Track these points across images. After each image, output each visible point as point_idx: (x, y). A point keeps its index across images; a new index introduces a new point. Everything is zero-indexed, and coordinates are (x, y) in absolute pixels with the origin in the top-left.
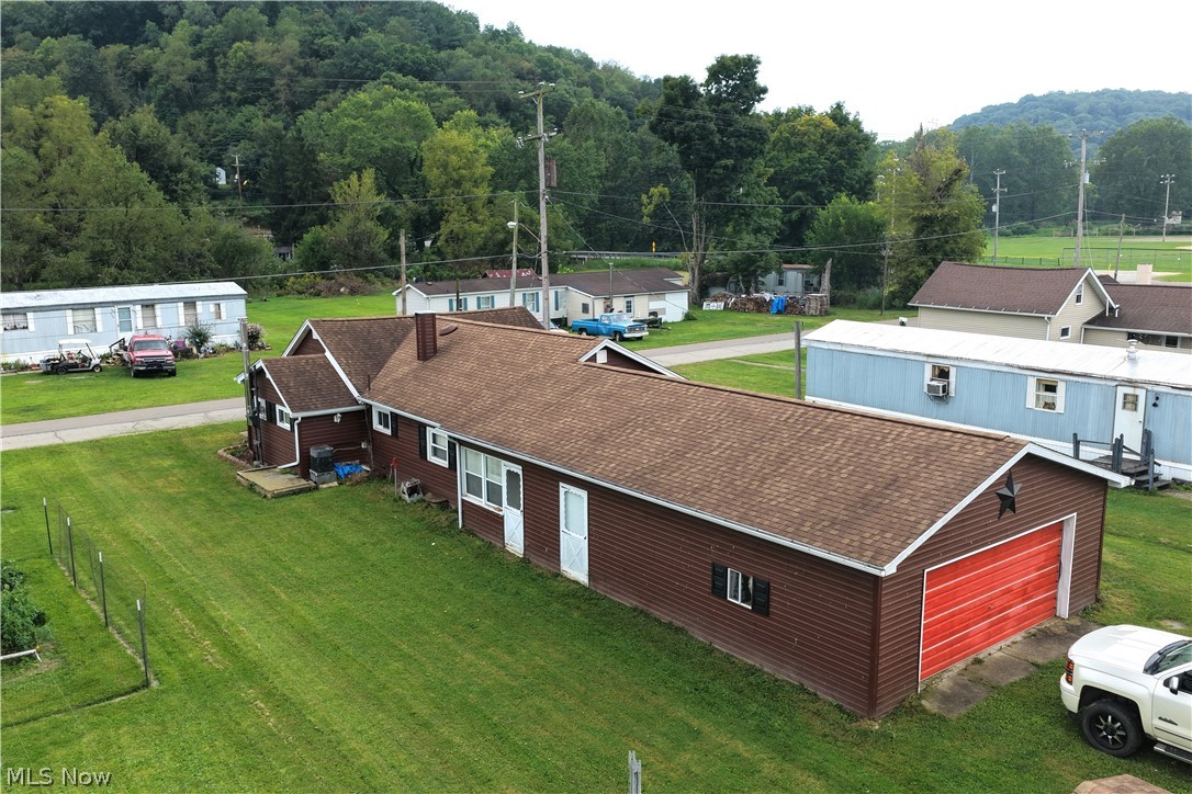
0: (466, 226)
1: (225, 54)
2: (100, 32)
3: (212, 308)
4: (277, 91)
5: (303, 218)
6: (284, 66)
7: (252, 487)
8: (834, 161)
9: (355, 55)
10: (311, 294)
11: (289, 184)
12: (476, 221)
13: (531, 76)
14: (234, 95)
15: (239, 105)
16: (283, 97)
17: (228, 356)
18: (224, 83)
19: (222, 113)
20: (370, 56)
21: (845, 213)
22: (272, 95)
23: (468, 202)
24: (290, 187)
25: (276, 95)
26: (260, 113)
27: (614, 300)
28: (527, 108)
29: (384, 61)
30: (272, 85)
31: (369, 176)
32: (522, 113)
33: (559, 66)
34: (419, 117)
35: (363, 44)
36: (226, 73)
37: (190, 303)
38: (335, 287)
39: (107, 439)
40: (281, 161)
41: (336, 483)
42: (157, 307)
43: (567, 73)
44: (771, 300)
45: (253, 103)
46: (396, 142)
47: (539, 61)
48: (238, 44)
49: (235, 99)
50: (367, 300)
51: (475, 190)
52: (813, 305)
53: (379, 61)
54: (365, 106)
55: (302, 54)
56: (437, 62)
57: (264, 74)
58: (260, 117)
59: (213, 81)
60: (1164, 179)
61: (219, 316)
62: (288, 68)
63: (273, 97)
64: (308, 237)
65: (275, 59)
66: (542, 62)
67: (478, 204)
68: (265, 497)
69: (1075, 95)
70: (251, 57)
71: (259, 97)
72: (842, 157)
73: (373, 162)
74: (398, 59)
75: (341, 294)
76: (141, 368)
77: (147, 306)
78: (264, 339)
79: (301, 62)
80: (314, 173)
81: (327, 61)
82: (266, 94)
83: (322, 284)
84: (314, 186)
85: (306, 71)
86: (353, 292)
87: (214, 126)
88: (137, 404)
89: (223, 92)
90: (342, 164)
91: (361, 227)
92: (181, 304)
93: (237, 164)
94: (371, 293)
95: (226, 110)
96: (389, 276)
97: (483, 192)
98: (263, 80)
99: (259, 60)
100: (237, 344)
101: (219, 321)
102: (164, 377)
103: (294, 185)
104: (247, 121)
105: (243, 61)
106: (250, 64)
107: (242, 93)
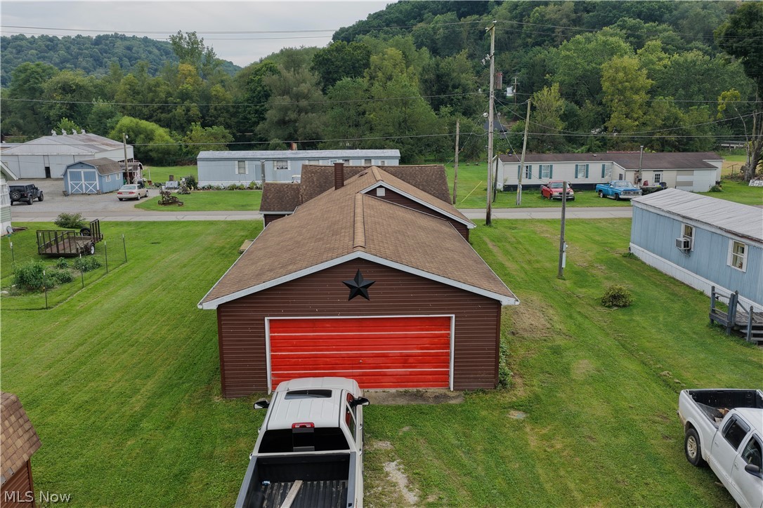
1: (529, 16)
2: (466, 9)
4: (556, 36)
6: (562, 19)
14: (529, 40)
15: (532, 47)
16: (559, 40)
18: (526, 34)
19: (522, 52)
22: (553, 39)
25: (555, 39)
26: (543, 51)
30: (553, 32)
36: (527, 27)
37: (368, 160)
42: (350, 161)
45: (540, 45)
48: (537, 8)
49: (530, 43)
55: (575, 11)
57: (549, 26)
59: (519, 34)
62: (564, 20)
65: (557, 16)
70: (543, 15)
71: (545, 41)
77: (346, 160)
79: (574, 16)
81: (591, 14)
82: (549, 38)
85: (576, 22)
87: (515, 60)
89: (524, 39)
92: (363, 160)
95: (524, 50)
97: (641, 98)
98: (549, 29)
99: (547, 17)
104: (534, 56)
105: (538, 19)
106: (542, 21)
107: (535, 39)
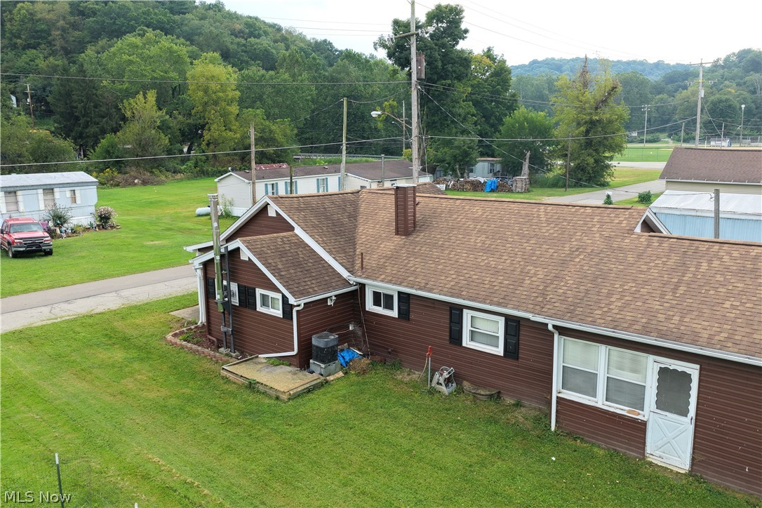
0: (224, 134)
1: (10, 12)
3: (68, 194)
4: (54, 40)
5: (87, 131)
6: (58, 21)
7: (252, 386)
8: (493, 87)
9: (113, 15)
10: (112, 185)
11: (75, 105)
12: (230, 130)
13: (242, 35)
14: (19, 41)
15: (24, 49)
16: (58, 44)
17: (86, 234)
18: (11, 33)
19: (11, 55)
20: (124, 16)
21: (526, 119)
22: (49, 42)
23: (225, 115)
24: (76, 108)
25: (53, 43)
26: (41, 55)
27: (385, 183)
28: (243, 56)
29: (136, 19)
30: (50, 35)
31: (152, 96)
32: (239, 59)
33: (261, 28)
34: (179, 55)
35: (119, 8)
36: (11, 25)
37: (49, 190)
38: (130, 180)
39: (31, 329)
40: (68, 88)
41: (341, 374)
42: (19, 193)
43: (266, 33)
44: (485, 182)
45: (35, 48)
46: (162, 74)
47: (246, 24)
48: (20, 5)
49: (21, 45)
50: (155, 189)
51: (228, 107)
52: (519, 185)
53: (132, 20)
54: (137, 46)
55: (72, 13)
56: (174, 22)
57: (43, 27)
58: (42, 58)
60: (644, 108)
61: (74, 200)
62: (61, 23)
63: (50, 44)
64: (103, 142)
65: (51, 16)
66: (248, 25)
67: (232, 118)
68: (277, 398)
69: (561, 60)
70: (31, 14)
71: (39, 44)
72: (499, 85)
73: (154, 86)
74: (145, 19)
75: (135, 184)
76: (22, 249)
77: (10, 193)
78: (114, 220)
79: (72, 19)
80: (94, 96)
81: (91, 19)
82: (45, 41)
83: (119, 177)
84: (96, 107)
85: (74, 26)
86: (145, 183)
87: (6, 64)
88: (35, 286)
89: (10, 39)
90: (120, 89)
91: (147, 133)
92: (41, 191)
93: (29, 91)
94: (159, 183)
95: (13, 52)
96: (168, 171)
97: (234, 109)
98: (42, 31)
99: (39, 16)
100: (91, 224)
101: (74, 205)
102: (42, 256)
103: (79, 106)
104: (31, 61)
105: (25, 17)
106: (32, 19)
107: (26, 41)
